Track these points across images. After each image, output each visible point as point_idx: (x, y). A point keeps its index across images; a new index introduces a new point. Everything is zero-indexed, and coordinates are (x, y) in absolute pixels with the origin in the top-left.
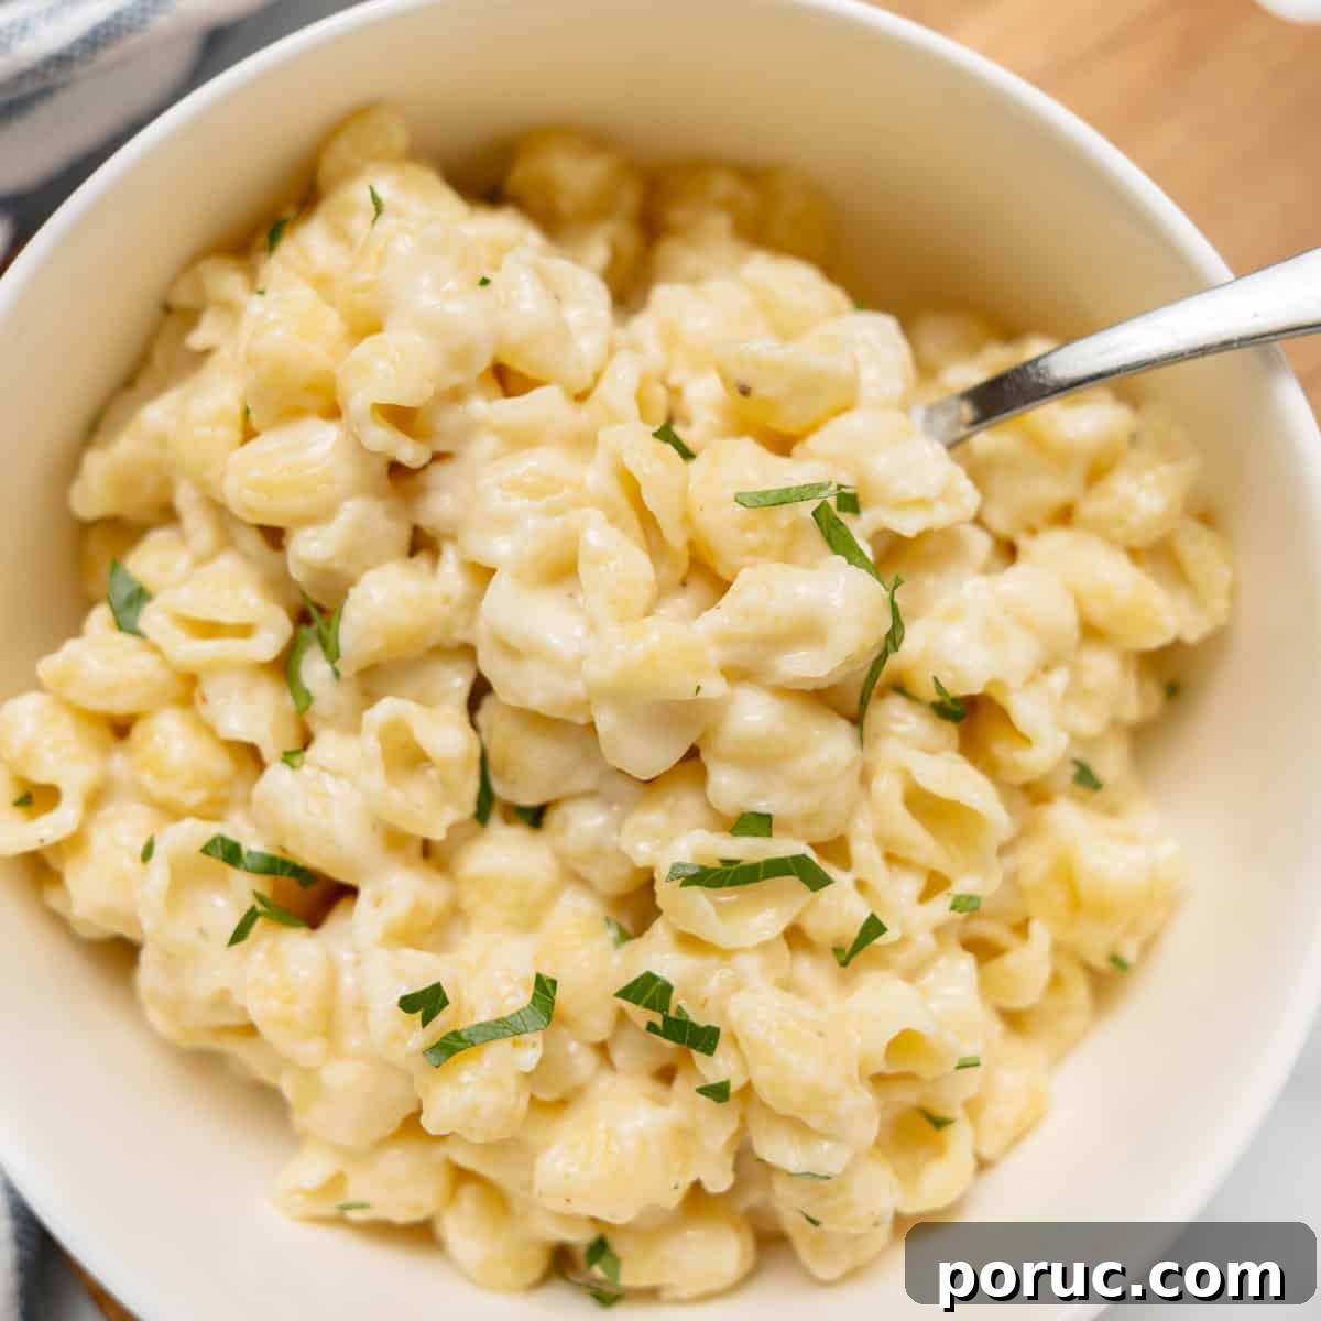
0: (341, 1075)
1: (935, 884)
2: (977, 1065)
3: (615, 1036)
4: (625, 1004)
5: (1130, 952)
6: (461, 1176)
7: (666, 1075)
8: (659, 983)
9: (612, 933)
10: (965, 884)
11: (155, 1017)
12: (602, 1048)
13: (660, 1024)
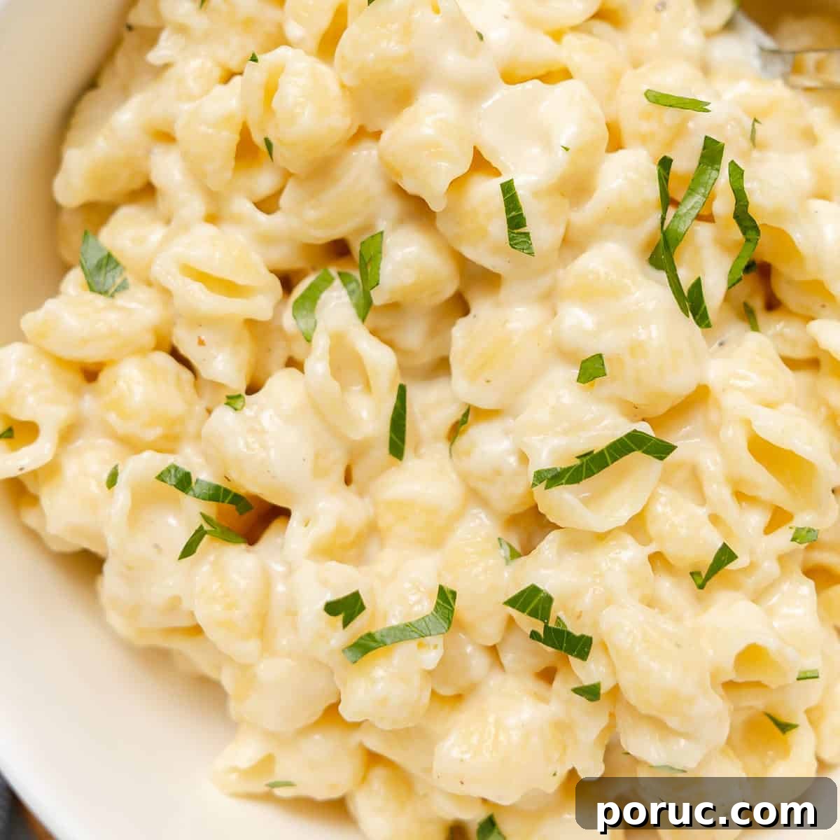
0: (271, 670)
1: (778, 518)
2: (817, 677)
3: (504, 639)
4: (513, 613)
6: (373, 759)
7: (548, 675)
8: (542, 595)
9: (505, 552)
10: (805, 519)
11: (115, 620)
12: (493, 650)
13: (541, 632)
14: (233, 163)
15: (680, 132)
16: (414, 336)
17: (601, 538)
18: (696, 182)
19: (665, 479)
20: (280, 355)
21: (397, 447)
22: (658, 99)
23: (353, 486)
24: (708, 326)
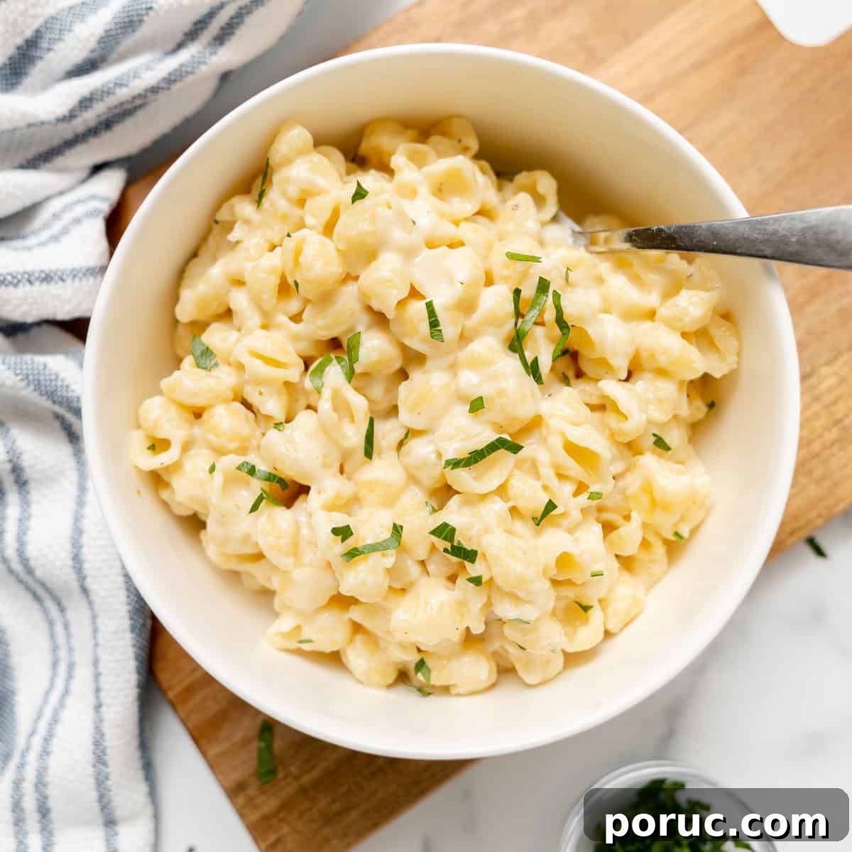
0: (300, 574)
1: (581, 488)
2: (602, 575)
3: (429, 556)
4: (434, 538)
5: (685, 531)
6: (357, 628)
7: (452, 579)
8: (450, 527)
9: (430, 510)
10: (595, 488)
11: (212, 551)
12: (423, 563)
13: (449, 549)
14: (277, 295)
15: (525, 275)
16: (378, 391)
17: (483, 497)
18: (534, 303)
19: (518, 466)
20: (303, 403)
21: (369, 453)
22: (512, 256)
23: (345, 475)
24: (542, 383)
